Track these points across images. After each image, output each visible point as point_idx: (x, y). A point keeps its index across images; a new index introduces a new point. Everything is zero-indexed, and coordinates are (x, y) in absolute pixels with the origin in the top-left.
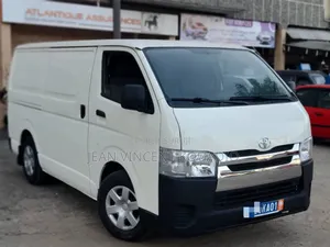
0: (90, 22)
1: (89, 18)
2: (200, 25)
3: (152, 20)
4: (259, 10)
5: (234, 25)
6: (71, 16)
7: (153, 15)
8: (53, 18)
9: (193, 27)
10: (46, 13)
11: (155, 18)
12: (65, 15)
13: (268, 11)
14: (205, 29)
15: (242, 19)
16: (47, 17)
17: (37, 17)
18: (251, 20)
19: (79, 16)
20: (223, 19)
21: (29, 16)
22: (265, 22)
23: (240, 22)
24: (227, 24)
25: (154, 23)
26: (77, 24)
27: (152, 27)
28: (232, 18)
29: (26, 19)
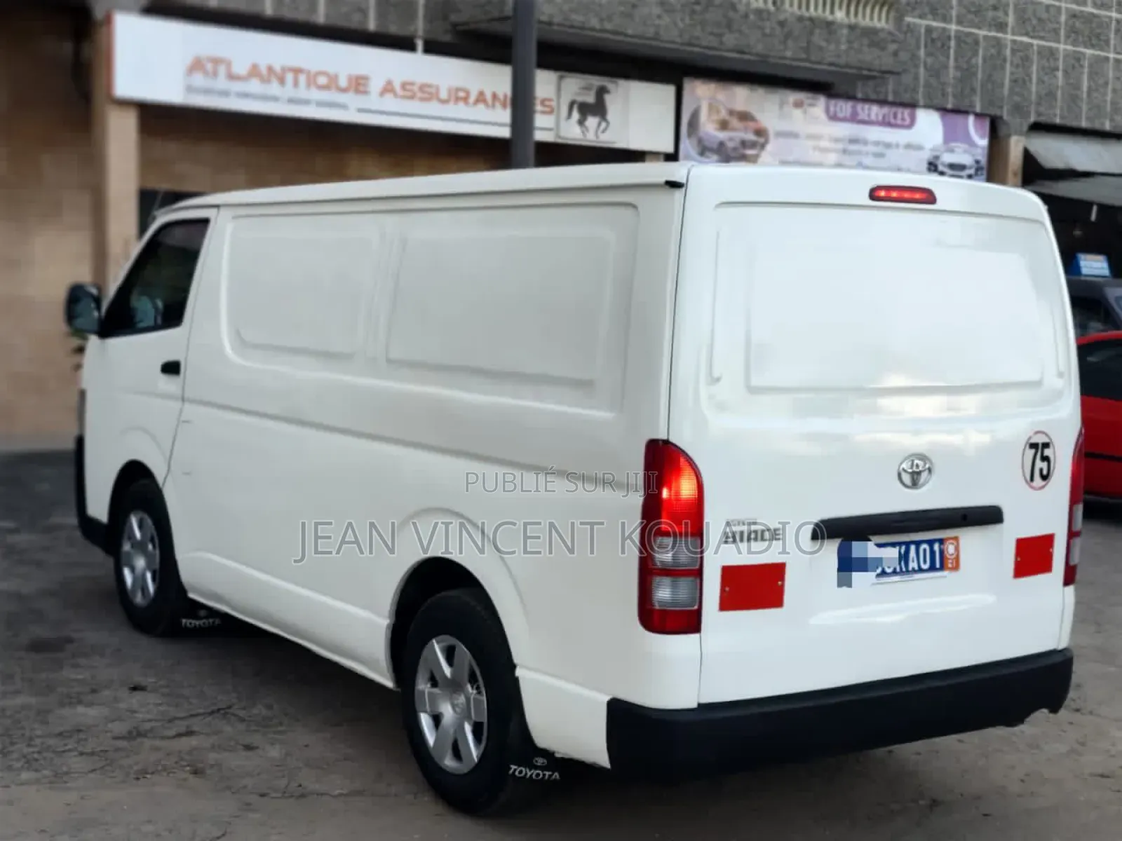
0: (390, 103)
1: (388, 89)
2: (745, 117)
3: (590, 99)
4: (936, 72)
5: (854, 119)
6: (332, 83)
7: (596, 81)
8: (274, 88)
9: (724, 125)
10: (254, 72)
11: (601, 92)
12: (312, 80)
13: (967, 73)
14: (760, 132)
15: (882, 102)
16: (254, 86)
17: (221, 83)
18: (913, 105)
19: (359, 84)
20: (822, 100)
21: (199, 80)
22: (956, 111)
23: (875, 111)
24: (834, 118)
25: (596, 108)
26: (351, 111)
27: (592, 121)
28: (851, 97)
29: (190, 89)
